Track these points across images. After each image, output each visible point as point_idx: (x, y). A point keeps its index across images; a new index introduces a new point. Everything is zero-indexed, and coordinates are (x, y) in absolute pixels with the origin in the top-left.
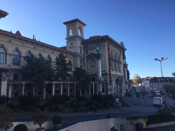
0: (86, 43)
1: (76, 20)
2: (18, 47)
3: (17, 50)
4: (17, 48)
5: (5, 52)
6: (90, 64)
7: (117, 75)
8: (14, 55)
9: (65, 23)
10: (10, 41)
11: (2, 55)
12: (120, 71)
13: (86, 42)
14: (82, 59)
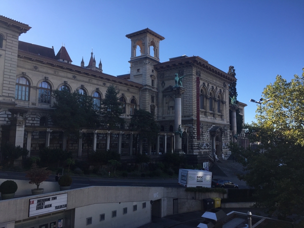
0: (162, 69)
1: (146, 32)
2: (47, 76)
3: (46, 80)
4: (45, 77)
5: (28, 84)
6: (167, 103)
7: (214, 124)
8: (41, 88)
9: (129, 36)
10: (36, 68)
11: (24, 88)
12: (221, 116)
13: (162, 67)
14: (154, 95)
